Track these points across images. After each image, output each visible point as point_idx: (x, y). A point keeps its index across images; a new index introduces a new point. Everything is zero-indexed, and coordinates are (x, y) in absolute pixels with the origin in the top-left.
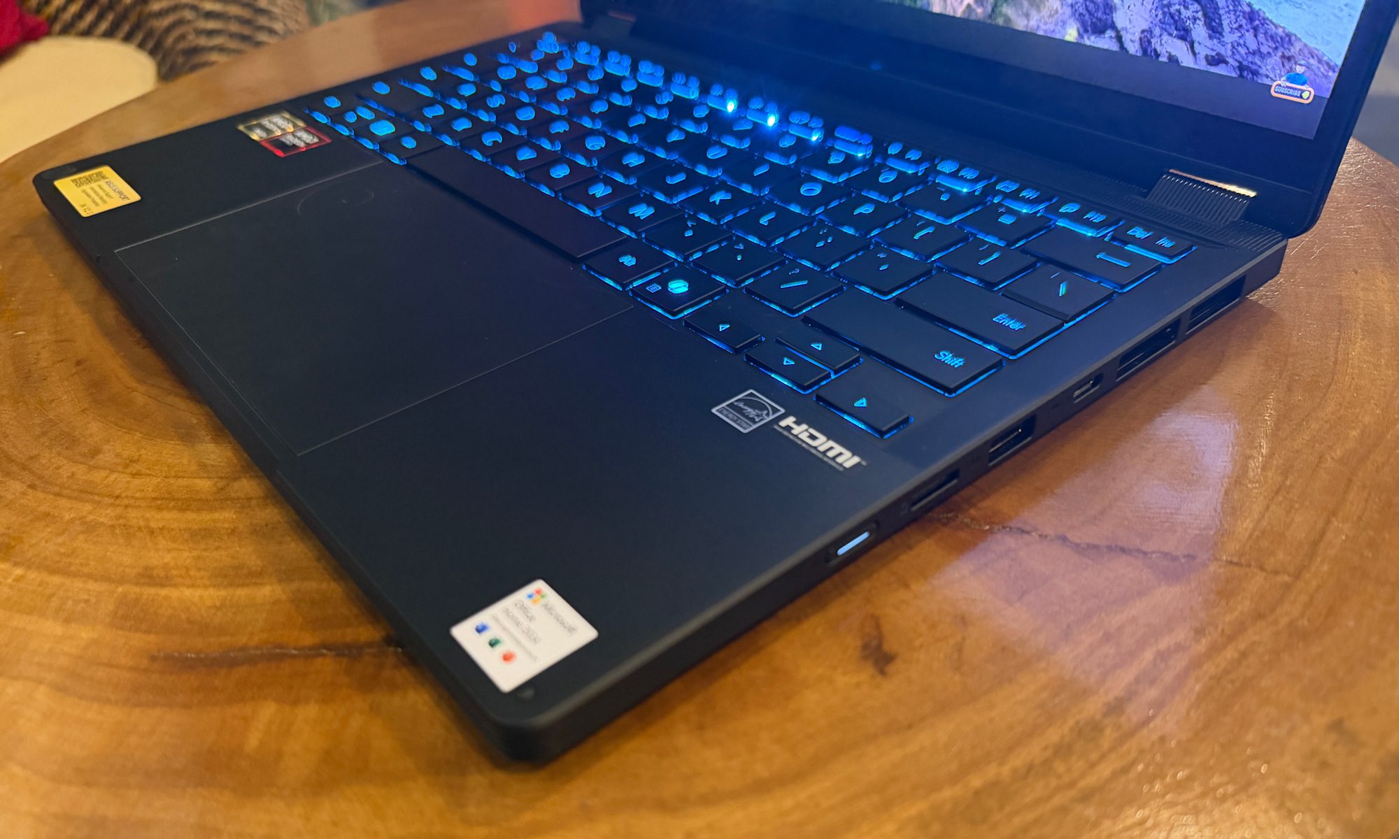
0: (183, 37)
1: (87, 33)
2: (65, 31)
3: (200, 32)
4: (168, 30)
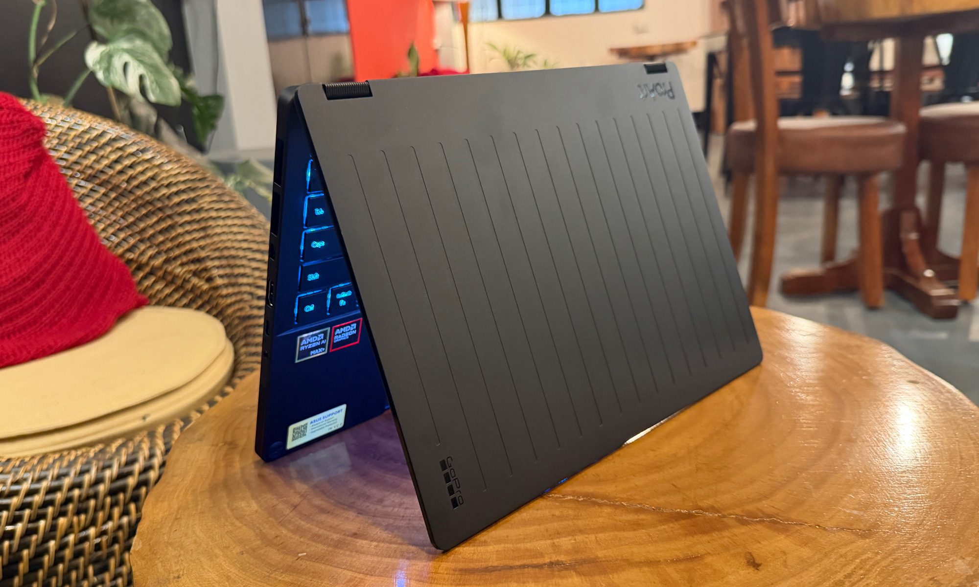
0: (241, 309)
1: (172, 305)
2: (158, 303)
3: (252, 307)
4: (229, 305)
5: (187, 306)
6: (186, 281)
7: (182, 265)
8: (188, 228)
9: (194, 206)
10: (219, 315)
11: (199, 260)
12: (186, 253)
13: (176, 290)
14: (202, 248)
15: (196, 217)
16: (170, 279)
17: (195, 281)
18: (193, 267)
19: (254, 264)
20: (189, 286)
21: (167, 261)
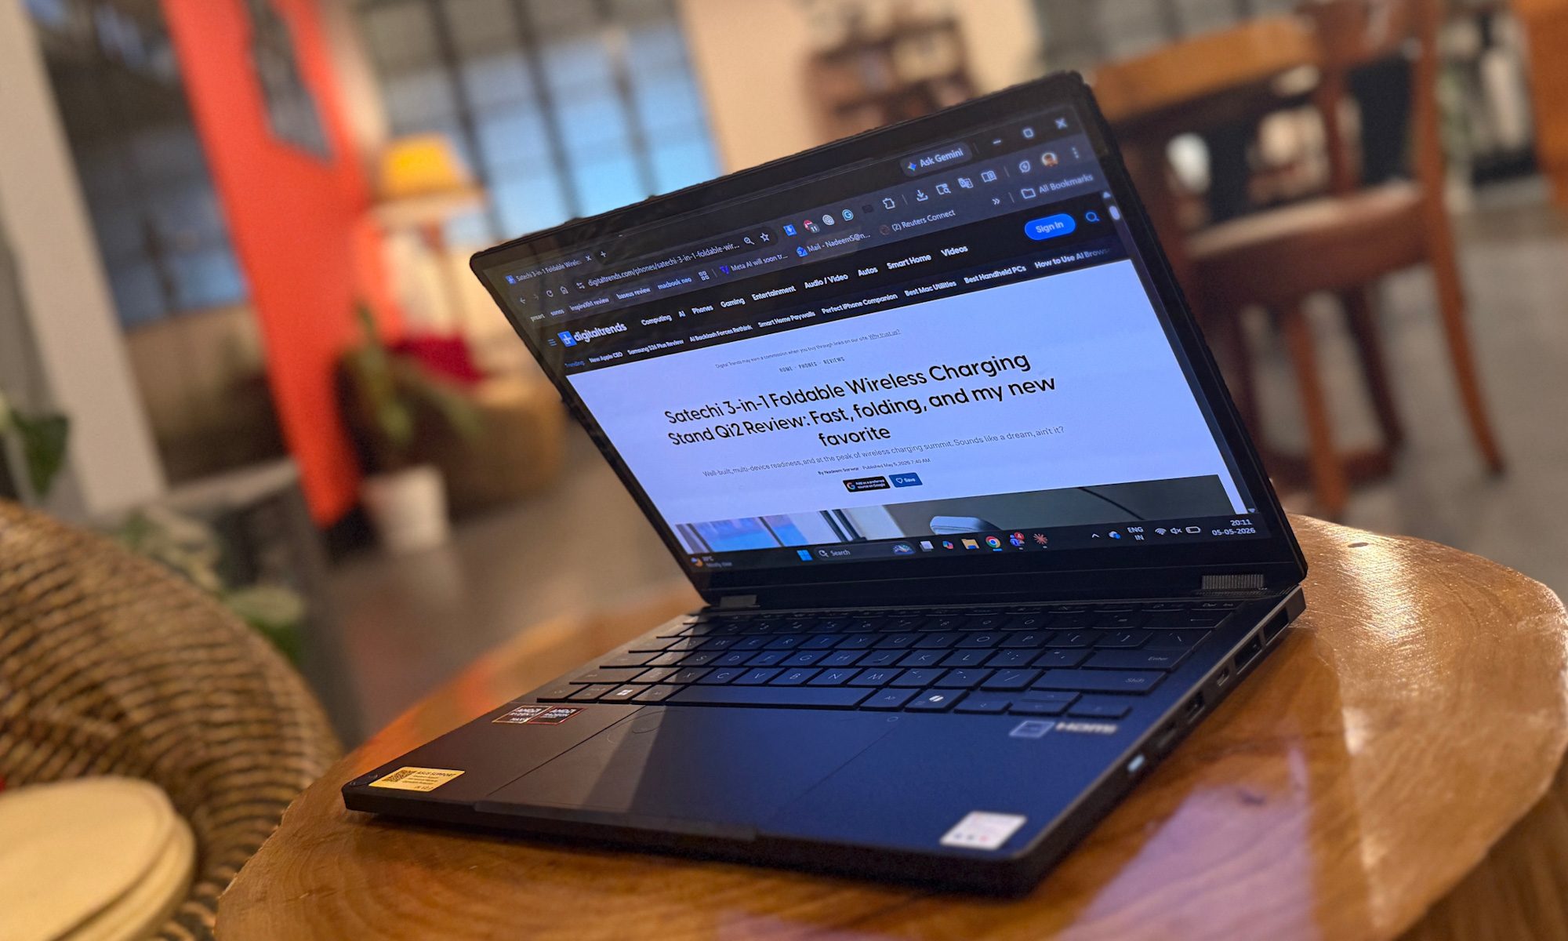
5: (83, 773)
6: (71, 731)
7: (61, 702)
8: (63, 634)
9: (68, 595)
10: (148, 773)
11: (94, 687)
12: (66, 680)
13: (55, 752)
14: (96, 664)
15: (76, 611)
16: (40, 734)
17: (90, 727)
18: (83, 702)
19: (198, 671)
20: (79, 739)
21: (32, 703)
